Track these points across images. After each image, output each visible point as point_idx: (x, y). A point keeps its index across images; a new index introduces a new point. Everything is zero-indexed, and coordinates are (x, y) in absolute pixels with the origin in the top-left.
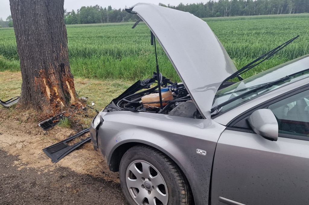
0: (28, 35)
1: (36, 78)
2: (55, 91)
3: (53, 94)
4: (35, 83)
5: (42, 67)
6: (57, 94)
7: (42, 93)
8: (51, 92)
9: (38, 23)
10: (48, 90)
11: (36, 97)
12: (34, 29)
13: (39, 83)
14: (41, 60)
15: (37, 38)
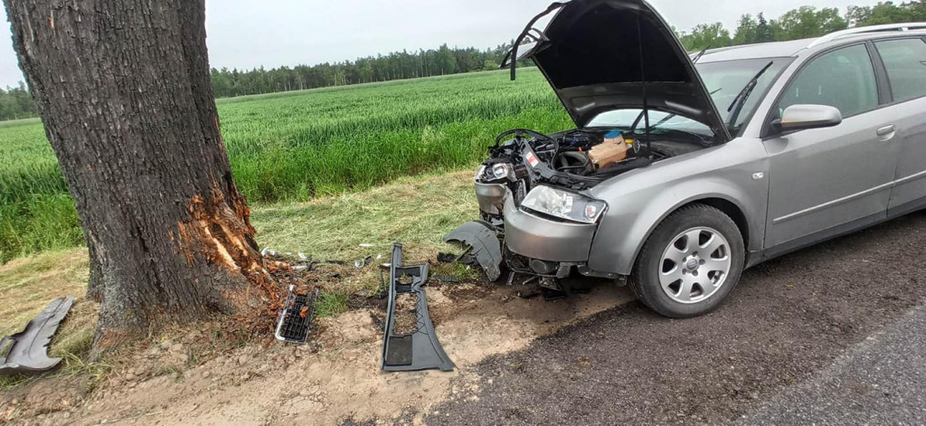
0: (136, 96)
1: (182, 227)
2: (237, 246)
3: (237, 257)
4: (183, 241)
5: (194, 189)
6: (245, 253)
7: (210, 263)
8: (230, 252)
9: (168, 58)
10: (222, 250)
11: (197, 281)
12: (156, 77)
13: (194, 237)
14: (189, 167)
15: (170, 104)
